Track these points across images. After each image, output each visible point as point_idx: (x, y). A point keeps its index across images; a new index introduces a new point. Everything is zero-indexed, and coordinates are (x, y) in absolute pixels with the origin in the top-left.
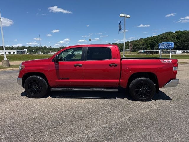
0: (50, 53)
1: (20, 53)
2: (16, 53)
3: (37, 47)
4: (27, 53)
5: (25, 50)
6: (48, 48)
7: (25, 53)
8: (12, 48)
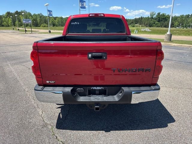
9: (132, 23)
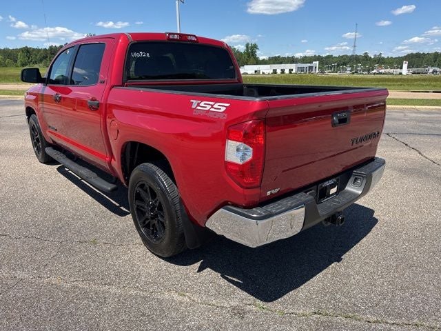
0: (375, 71)
1: (303, 71)
2: (294, 71)
3: (347, 56)
4: (317, 71)
5: (314, 63)
6: (372, 57)
7: (314, 71)
8: (292, 60)
9: (45, 57)
